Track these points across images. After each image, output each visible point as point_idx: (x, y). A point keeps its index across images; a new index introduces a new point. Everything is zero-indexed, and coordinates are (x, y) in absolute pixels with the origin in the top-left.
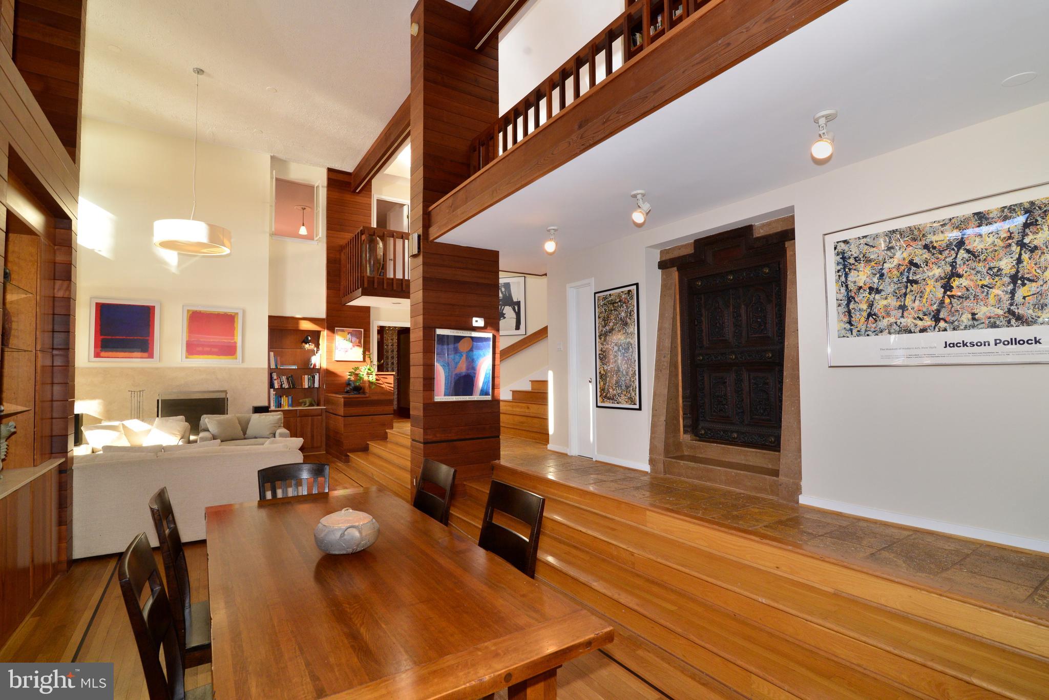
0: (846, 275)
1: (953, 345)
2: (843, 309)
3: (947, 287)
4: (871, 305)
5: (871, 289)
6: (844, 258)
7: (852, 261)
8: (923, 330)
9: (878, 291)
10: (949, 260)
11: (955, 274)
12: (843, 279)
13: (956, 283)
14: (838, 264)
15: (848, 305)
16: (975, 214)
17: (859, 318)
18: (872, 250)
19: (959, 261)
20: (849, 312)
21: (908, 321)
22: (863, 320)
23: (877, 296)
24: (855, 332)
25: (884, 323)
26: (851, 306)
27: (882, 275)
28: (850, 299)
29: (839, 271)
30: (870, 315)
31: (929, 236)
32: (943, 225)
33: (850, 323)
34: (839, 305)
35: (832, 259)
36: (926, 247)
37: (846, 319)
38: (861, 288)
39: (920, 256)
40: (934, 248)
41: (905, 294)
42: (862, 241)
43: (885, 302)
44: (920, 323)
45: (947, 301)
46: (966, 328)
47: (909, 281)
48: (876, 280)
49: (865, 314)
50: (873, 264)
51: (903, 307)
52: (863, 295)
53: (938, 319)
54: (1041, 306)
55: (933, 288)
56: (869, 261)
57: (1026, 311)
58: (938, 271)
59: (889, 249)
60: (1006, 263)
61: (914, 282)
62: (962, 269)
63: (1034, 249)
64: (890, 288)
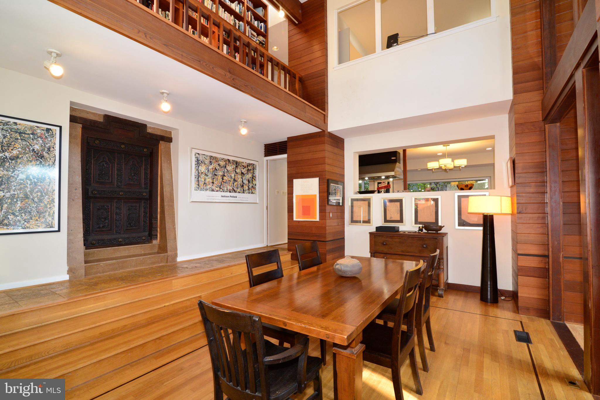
0: (198, 167)
1: (223, 196)
2: (196, 179)
3: (223, 179)
4: (205, 180)
5: (205, 174)
6: (197, 160)
7: (200, 162)
8: (217, 191)
9: (207, 176)
10: (223, 170)
11: (224, 176)
12: (197, 168)
13: (225, 178)
14: (196, 161)
15: (198, 178)
16: (228, 159)
17: (201, 184)
18: (206, 160)
19: (225, 171)
20: (198, 181)
21: (214, 187)
22: (202, 185)
23: (207, 177)
24: (200, 189)
25: (208, 187)
26: (199, 179)
27: (208, 170)
28: (199, 176)
29: (196, 164)
30: (204, 183)
31: (219, 162)
32: (222, 160)
33: (198, 185)
34: (195, 178)
35: (194, 159)
36: (219, 165)
37: (197, 183)
38: (202, 173)
39: (218, 167)
40: (220, 166)
41: (214, 178)
42: (203, 156)
43: (208, 180)
44: (216, 188)
45: (222, 183)
46: (225, 192)
47: (215, 174)
48: (207, 171)
49: (203, 183)
50: (206, 165)
51: (213, 183)
52: (203, 176)
53: (220, 188)
54: (237, 188)
55: (220, 178)
56: (205, 164)
57: (235, 189)
58: (221, 173)
59: (210, 162)
60: (233, 175)
61: (216, 175)
62: (225, 174)
63: (237, 173)
64: (210, 175)
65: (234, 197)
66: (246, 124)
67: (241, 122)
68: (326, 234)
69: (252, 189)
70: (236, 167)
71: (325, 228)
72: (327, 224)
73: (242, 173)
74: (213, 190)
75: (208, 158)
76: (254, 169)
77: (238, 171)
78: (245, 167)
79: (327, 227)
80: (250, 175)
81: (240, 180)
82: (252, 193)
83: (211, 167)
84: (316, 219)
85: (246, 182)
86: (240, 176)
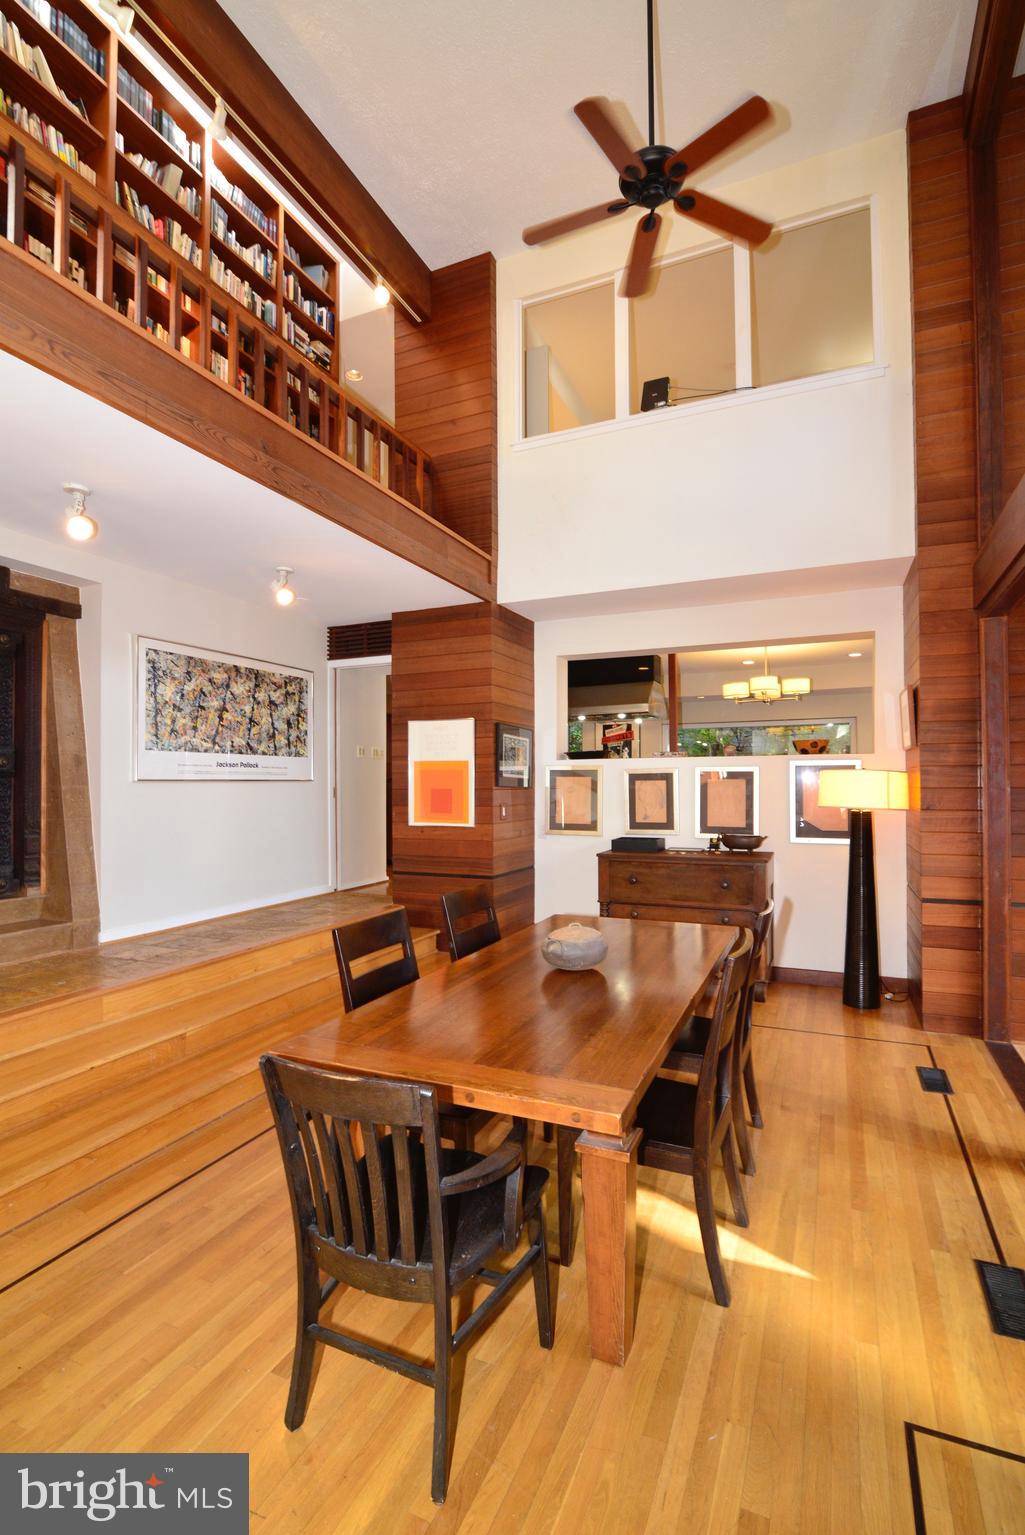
0: (156, 686)
1: (221, 765)
2: (151, 720)
3: (221, 718)
4: (174, 721)
5: (174, 705)
6: (154, 667)
7: (161, 673)
8: (206, 751)
9: (180, 710)
10: (223, 696)
11: (224, 709)
12: (152, 689)
13: (226, 715)
14: (149, 672)
15: (155, 717)
16: (235, 666)
17: (164, 731)
18: (177, 669)
19: (227, 698)
20: (156, 725)
21: (196, 741)
22: (167, 734)
23: (179, 714)
24: (160, 745)
25: (182, 740)
26: (159, 719)
27: (183, 695)
28: (158, 712)
29: (149, 679)
30: (172, 731)
31: (212, 672)
32: (219, 666)
33: (156, 736)
34: (148, 716)
35: (144, 667)
36: (210, 680)
37: (153, 731)
38: (166, 702)
39: (208, 688)
40: (215, 683)
41: (197, 717)
42: (169, 656)
43: (183, 721)
44: (204, 744)
45: (220, 729)
46: (228, 752)
47: (200, 707)
48: (178, 698)
49: (169, 729)
50: (176, 682)
51: (195, 728)
52: (168, 711)
53: (214, 743)
54: (260, 742)
55: (213, 716)
56: (174, 679)
57: (254, 744)
58: (216, 704)
59: (188, 673)
60: (247, 709)
61: (203, 708)
62: (228, 706)
63: (259, 703)
64: (188, 709)
65: (250, 766)
66: (289, 578)
67: (278, 571)
68: (491, 859)
69: (295, 745)
70: (257, 686)
71: (489, 844)
72: (496, 836)
73: (272, 703)
74: (195, 749)
75: (182, 662)
76: (301, 693)
77: (261, 696)
78: (280, 687)
79: (495, 843)
80: (292, 708)
81: (265, 721)
82: (298, 754)
83: (189, 687)
84: (467, 822)
85: (281, 726)
86: (265, 711)
